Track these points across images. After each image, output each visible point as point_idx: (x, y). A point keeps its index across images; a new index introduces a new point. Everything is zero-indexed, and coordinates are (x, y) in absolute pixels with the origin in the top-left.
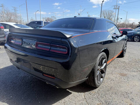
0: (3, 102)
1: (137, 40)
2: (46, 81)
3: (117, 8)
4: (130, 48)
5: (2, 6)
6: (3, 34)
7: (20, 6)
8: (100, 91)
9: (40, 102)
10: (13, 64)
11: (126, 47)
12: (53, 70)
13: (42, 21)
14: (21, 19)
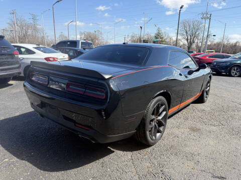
0: (22, 159)
1: (236, 74)
2: (78, 133)
3: (207, 17)
4: (221, 87)
5: (13, 13)
6: (17, 63)
7: (42, 13)
8: (154, 150)
9: (70, 161)
10: (35, 110)
11: (209, 86)
12: (90, 119)
13: (79, 41)
14: (43, 34)
